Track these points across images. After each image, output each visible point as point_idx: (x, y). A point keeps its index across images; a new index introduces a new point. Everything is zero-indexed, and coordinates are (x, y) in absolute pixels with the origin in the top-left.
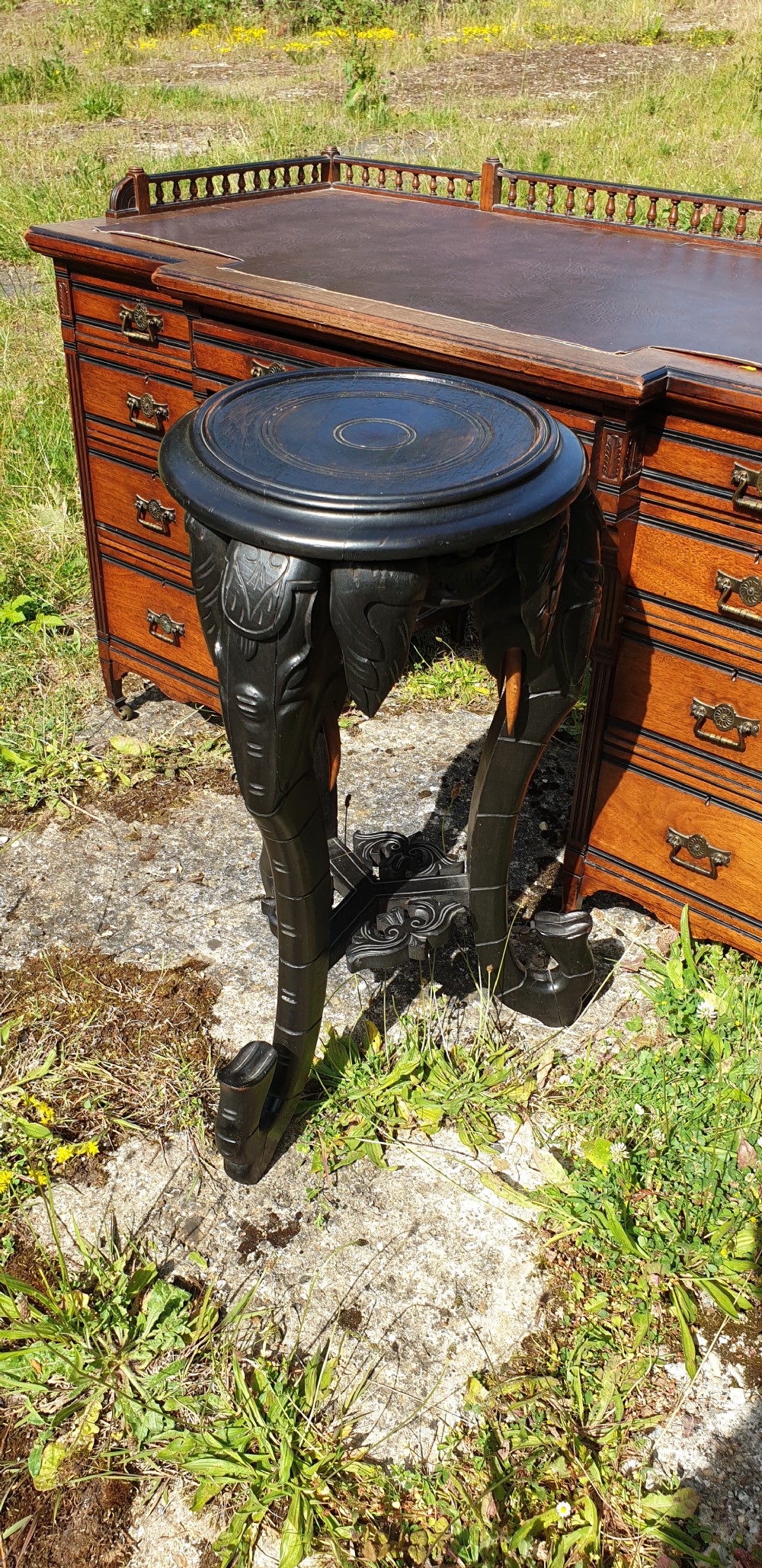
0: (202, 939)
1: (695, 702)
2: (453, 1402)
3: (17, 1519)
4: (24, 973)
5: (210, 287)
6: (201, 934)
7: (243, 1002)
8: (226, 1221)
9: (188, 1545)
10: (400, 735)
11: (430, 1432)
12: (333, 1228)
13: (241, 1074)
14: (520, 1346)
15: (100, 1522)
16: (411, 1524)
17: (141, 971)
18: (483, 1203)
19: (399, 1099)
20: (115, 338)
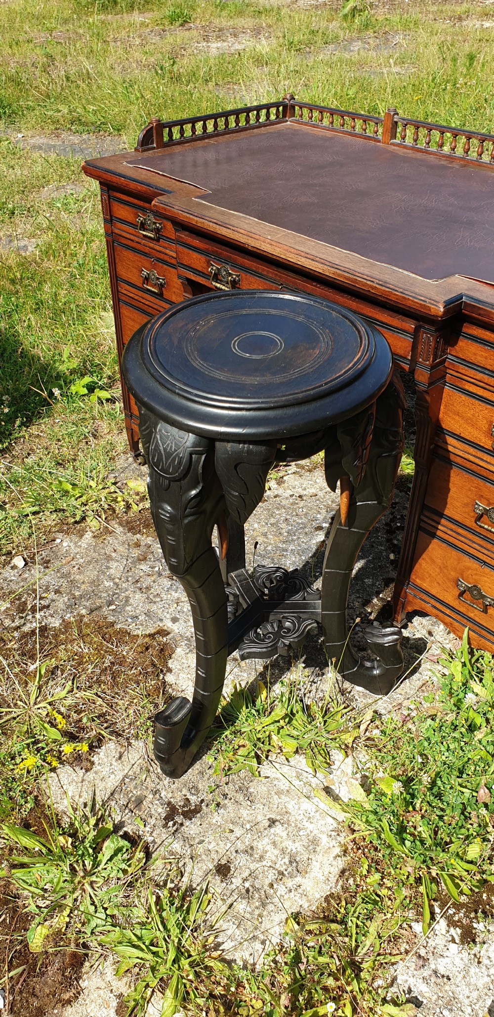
0: (168, 616)
1: (477, 504)
2: (277, 930)
3: (18, 967)
4: (60, 629)
5: (186, 214)
6: (168, 613)
7: (187, 659)
8: (158, 800)
9: (112, 995)
10: (309, 486)
11: (261, 947)
12: (221, 811)
13: (169, 717)
14: (323, 899)
15: (63, 975)
16: (241, 1001)
17: (129, 634)
18: (315, 806)
19: (272, 733)
20: (134, 233)
